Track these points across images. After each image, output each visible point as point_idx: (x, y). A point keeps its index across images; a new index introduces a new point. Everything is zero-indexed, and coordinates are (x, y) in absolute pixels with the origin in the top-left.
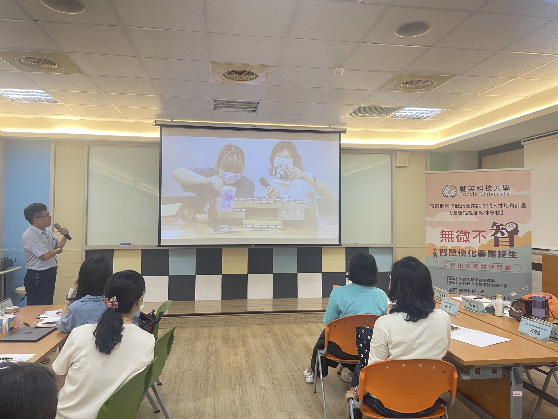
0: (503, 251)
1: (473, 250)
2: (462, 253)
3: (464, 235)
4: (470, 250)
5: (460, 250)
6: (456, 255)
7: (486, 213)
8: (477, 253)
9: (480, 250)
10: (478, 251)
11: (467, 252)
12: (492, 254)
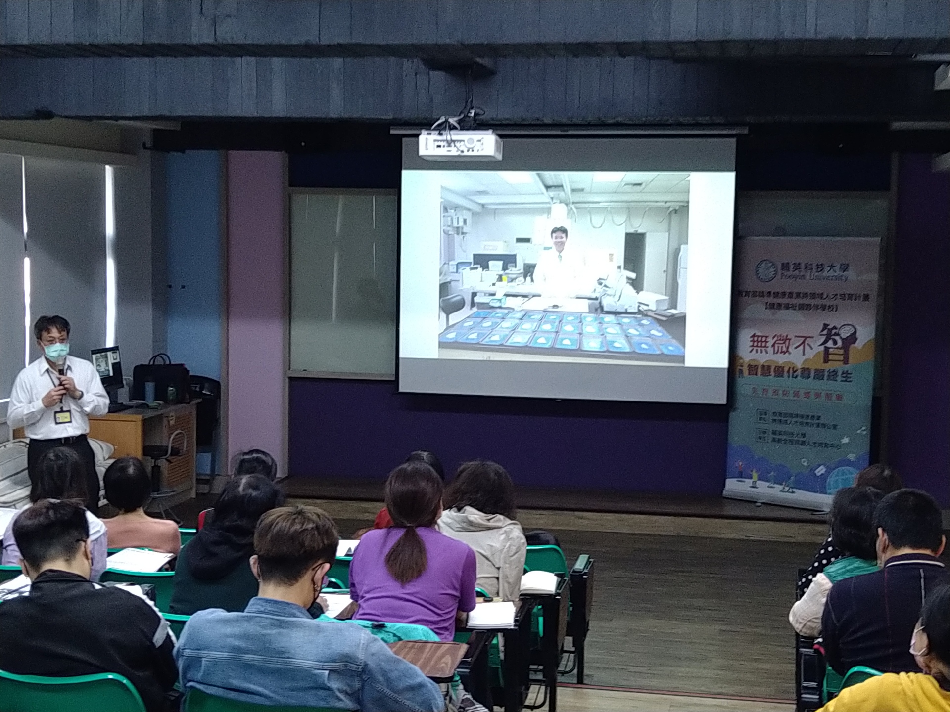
0: (834, 371)
1: (793, 368)
2: (779, 371)
3: (782, 342)
4: (790, 368)
6: (771, 376)
7: (815, 307)
8: (799, 372)
9: (803, 368)
10: (801, 369)
12: (819, 374)
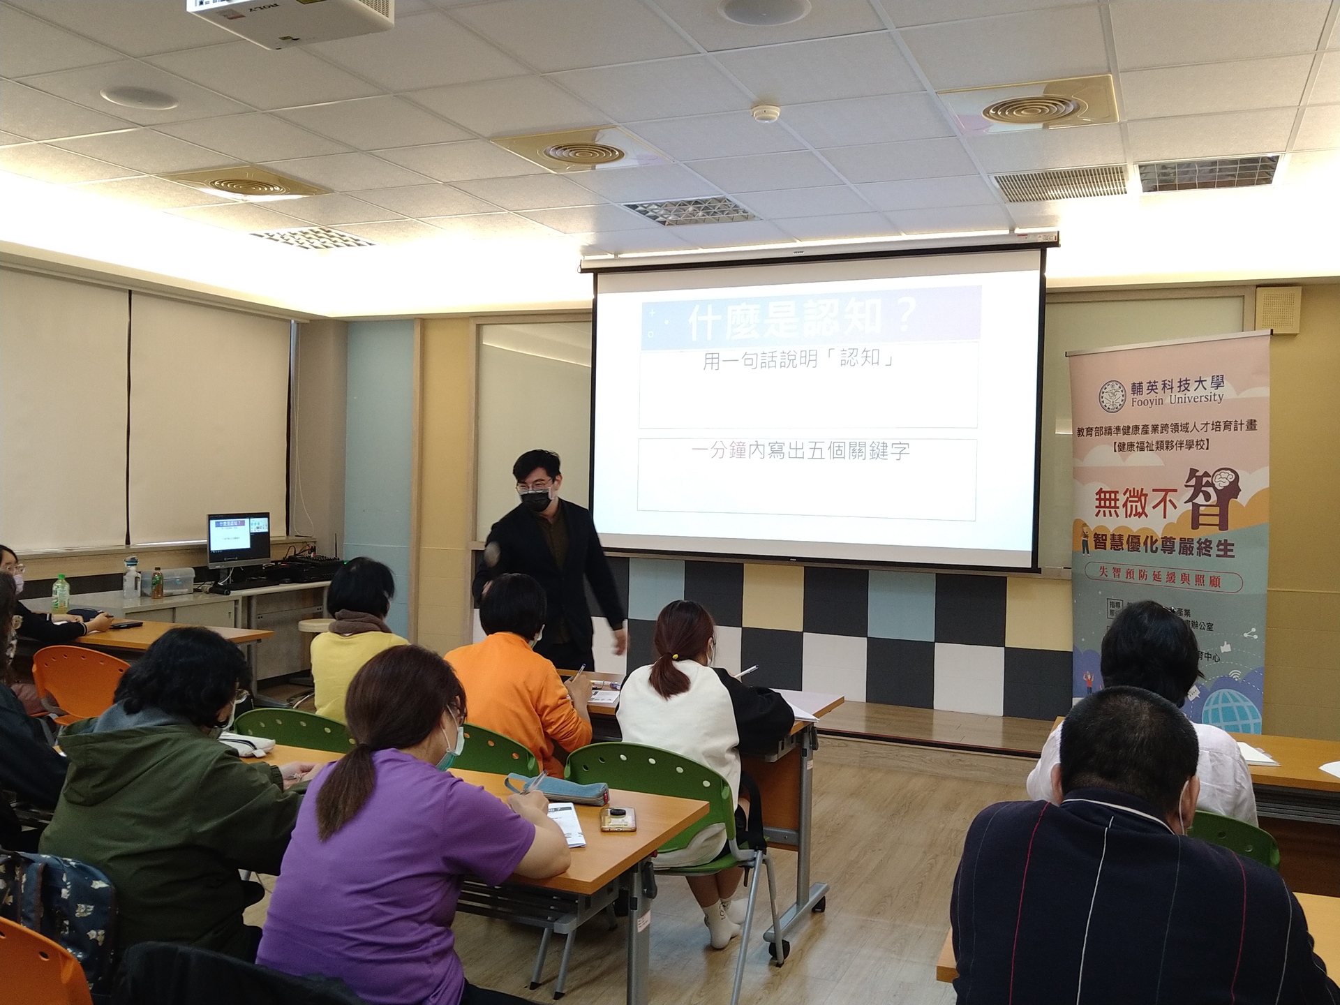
0: (1206, 541)
1: (1152, 537)
2: (1134, 543)
3: (1137, 499)
4: (1147, 537)
5: (1129, 535)
6: (1123, 549)
7: (1178, 445)
9: (1165, 537)
10: (1162, 538)
11: (1142, 541)
12: (1186, 546)
